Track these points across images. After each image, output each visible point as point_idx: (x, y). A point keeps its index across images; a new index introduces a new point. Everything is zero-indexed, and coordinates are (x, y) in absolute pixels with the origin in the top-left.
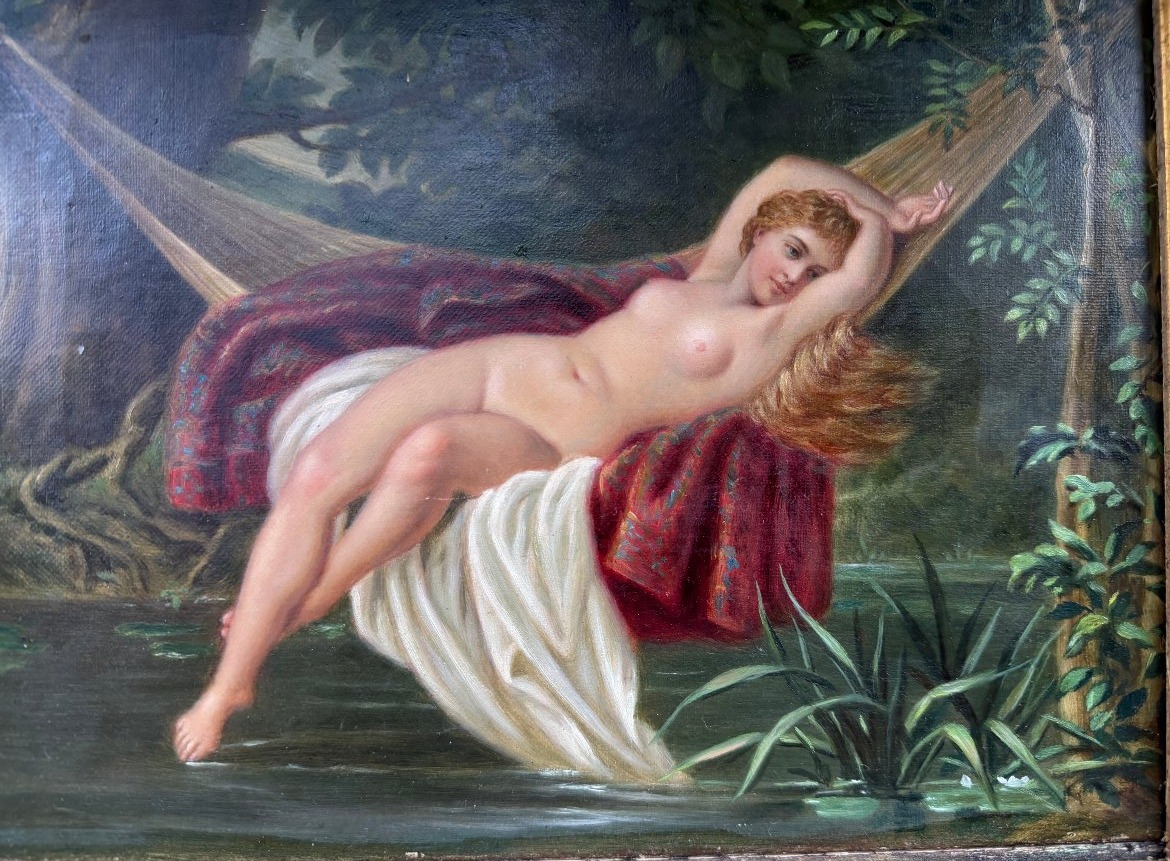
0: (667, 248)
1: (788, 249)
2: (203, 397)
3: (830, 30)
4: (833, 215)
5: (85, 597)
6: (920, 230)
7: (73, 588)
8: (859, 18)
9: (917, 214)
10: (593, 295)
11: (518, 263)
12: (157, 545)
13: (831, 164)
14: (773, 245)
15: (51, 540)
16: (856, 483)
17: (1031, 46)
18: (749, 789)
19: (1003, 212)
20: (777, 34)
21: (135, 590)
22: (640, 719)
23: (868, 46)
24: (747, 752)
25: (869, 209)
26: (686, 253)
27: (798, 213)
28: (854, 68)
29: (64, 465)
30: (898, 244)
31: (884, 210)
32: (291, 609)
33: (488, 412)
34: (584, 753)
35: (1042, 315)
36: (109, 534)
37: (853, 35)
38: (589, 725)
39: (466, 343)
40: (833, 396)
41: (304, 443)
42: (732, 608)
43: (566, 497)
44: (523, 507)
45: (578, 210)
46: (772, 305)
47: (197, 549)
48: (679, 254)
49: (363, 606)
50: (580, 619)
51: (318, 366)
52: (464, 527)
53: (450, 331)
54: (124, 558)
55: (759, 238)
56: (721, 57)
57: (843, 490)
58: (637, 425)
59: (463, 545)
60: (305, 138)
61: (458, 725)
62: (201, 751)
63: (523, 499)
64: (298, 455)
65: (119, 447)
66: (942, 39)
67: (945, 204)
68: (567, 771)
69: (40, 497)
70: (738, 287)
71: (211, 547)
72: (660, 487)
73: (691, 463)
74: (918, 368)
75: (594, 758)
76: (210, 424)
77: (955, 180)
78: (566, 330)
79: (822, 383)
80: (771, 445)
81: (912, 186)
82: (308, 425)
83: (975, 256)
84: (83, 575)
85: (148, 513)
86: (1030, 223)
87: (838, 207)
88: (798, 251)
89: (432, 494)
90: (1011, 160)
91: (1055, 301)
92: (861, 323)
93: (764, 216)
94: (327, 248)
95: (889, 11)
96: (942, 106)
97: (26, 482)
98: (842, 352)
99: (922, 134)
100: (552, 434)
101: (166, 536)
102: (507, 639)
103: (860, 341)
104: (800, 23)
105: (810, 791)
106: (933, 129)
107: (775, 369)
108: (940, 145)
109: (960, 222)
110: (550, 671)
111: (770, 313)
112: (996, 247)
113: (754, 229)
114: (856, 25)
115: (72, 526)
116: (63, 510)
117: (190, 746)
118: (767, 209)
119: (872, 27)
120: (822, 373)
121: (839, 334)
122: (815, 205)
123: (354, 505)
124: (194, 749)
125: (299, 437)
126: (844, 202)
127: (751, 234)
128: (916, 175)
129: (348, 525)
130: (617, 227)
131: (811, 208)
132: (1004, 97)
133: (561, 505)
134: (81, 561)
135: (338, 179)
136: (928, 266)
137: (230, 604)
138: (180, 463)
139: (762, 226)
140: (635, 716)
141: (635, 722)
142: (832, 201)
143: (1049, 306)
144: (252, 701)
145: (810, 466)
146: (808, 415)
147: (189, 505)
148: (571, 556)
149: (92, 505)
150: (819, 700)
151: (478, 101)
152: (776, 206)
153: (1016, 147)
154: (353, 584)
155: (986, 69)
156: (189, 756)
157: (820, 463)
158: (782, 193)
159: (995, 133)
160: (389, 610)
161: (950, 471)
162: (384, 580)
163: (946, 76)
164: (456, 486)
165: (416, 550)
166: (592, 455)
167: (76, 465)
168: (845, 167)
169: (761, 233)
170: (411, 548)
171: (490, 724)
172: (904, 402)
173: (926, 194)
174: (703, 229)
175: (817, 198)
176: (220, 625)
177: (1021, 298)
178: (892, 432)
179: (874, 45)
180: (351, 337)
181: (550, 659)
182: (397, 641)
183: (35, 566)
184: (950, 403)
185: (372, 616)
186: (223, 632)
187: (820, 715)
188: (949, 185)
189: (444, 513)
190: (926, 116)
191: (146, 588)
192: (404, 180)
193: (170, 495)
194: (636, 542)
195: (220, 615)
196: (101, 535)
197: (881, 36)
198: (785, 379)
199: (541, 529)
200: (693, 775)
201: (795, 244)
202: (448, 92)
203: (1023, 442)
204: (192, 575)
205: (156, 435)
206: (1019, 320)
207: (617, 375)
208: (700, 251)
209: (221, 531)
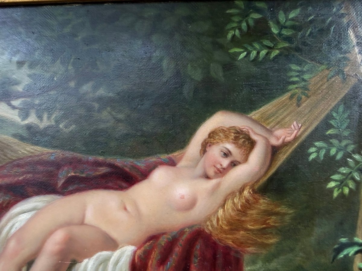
0: (167, 152)
1: (222, 153)
3: (243, 52)
4: (243, 138)
6: (285, 144)
8: (257, 46)
9: (283, 137)
10: (134, 173)
11: (101, 158)
13: (242, 115)
14: (215, 151)
16: (254, 262)
17: (342, 56)
19: (326, 136)
20: (218, 55)
23: (260, 59)
25: (260, 135)
26: (175, 154)
27: (227, 137)
28: (254, 69)
30: (274, 151)
31: (267, 136)
33: (86, 225)
35: (347, 185)
37: (254, 54)
39: (77, 194)
40: (243, 221)
41: (10, 235)
43: (120, 264)
44: (101, 267)
45: (127, 135)
46: (215, 178)
48: (172, 154)
51: (16, 202)
53: (71, 188)
55: (209, 148)
56: (192, 66)
57: (247, 265)
58: (152, 231)
60: (13, 104)
63: (101, 264)
64: (7, 240)
66: (297, 54)
67: (298, 132)
70: (199, 170)
72: (163, 261)
73: (178, 250)
74: (282, 209)
77: (302, 121)
78: (121, 188)
79: (238, 215)
80: (215, 243)
81: (280, 124)
82: (11, 227)
83: (312, 157)
86: (340, 141)
87: (245, 134)
88: (227, 154)
89: (62, 260)
90: (331, 111)
91: (353, 179)
92: (256, 187)
93: (211, 138)
94: (21, 152)
95: (271, 42)
96: (296, 86)
98: (247, 201)
99: (286, 99)
100: (114, 235)
103: (256, 196)
104: (229, 49)
106: (291, 97)
107: (216, 208)
108: (295, 105)
109: (305, 141)
111: (214, 182)
112: (323, 153)
113: (207, 143)
114: (255, 49)
118: (212, 135)
119: (262, 50)
120: (238, 210)
121: (246, 193)
122: (234, 133)
125: (8, 232)
126: (248, 132)
127: (205, 146)
128: (283, 119)
130: (145, 142)
131: (233, 134)
132: (328, 81)
133: (118, 267)
135: (26, 122)
136: (288, 161)
139: (210, 143)
142: (242, 131)
143: (350, 181)
145: (232, 254)
146: (231, 230)
151: (84, 88)
152: (217, 133)
153: (333, 104)
155: (319, 68)
157: (237, 252)
158: (219, 128)
159: (323, 98)
161: (299, 258)
163: (298, 71)
164: (73, 257)
166: (132, 245)
168: (249, 115)
169: (210, 146)
172: (277, 225)
173: (287, 128)
174: (183, 143)
175: (236, 130)
177: (336, 177)
178: (271, 238)
179: (263, 58)
180: (30, 190)
184: (299, 227)
188: (299, 124)
189: (67, 269)
190: (288, 91)
192: (53, 123)
197: (267, 54)
198: (221, 212)
201: (225, 151)
202: (72, 84)
203: (336, 246)
206: (334, 188)
207: (144, 209)
208: (182, 153)
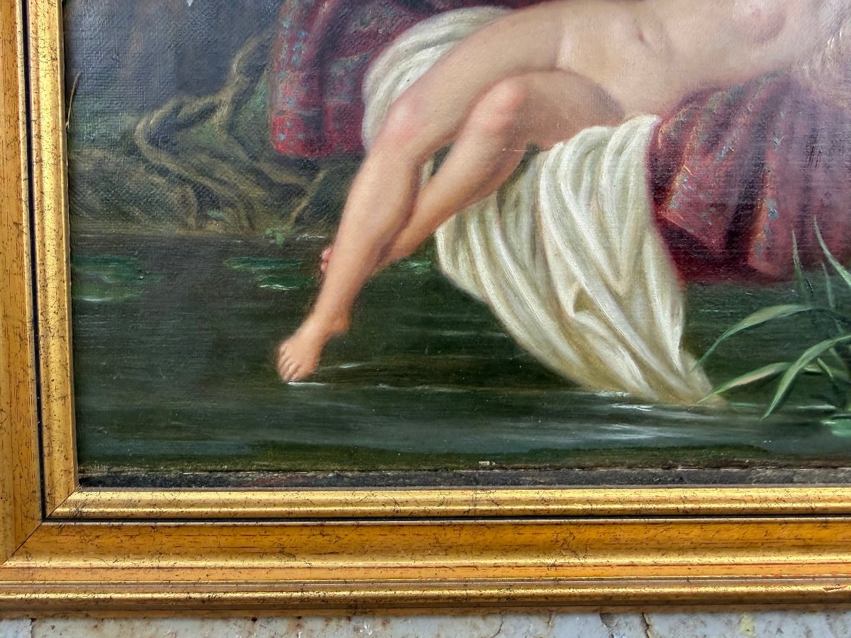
2: (304, 50)
5: (197, 233)
7: (185, 225)
12: (262, 187)
15: (164, 181)
18: (774, 411)
21: (242, 227)
22: (684, 349)
24: (775, 379)
29: (177, 110)
32: (383, 247)
33: (559, 70)
34: (634, 378)
36: (218, 176)
38: (641, 354)
39: (543, 4)
41: (396, 95)
42: (769, 255)
43: (627, 151)
44: (589, 159)
47: (299, 192)
49: (447, 245)
50: (636, 263)
52: (536, 176)
54: (233, 198)
58: (694, 85)
59: (535, 194)
61: (527, 351)
62: (302, 372)
63: (589, 152)
64: (390, 107)
65: (227, 95)
68: (619, 394)
69: (153, 141)
71: (312, 191)
72: (713, 144)
73: (742, 121)
75: (643, 382)
76: (310, 77)
82: (398, 79)
84: (195, 213)
85: (254, 158)
89: (508, 146)
97: (140, 126)
100: (617, 92)
101: (271, 179)
102: (571, 279)
105: (828, 413)
110: (608, 307)
115: (184, 168)
116: (176, 153)
117: (292, 368)
123: (439, 154)
124: (296, 371)
125: (391, 91)
129: (434, 173)
133: (624, 158)
134: (193, 200)
137: (329, 242)
138: (283, 112)
140: (680, 347)
141: (680, 352)
144: (348, 329)
147: (291, 151)
148: (630, 205)
149: (203, 149)
150: (840, 336)
154: (438, 226)
156: (291, 376)
160: (469, 249)
162: (465, 224)
164: (531, 139)
165: (493, 197)
166: (652, 113)
167: (186, 111)
170: (490, 194)
171: (555, 352)
176: (320, 260)
181: (607, 296)
182: (476, 278)
183: (150, 205)
185: (454, 255)
186: (323, 267)
187: (839, 347)
189: (518, 163)
191: (252, 226)
193: (274, 142)
194: (688, 194)
195: (320, 253)
196: (210, 177)
199: (604, 181)
200: (728, 398)
204: (294, 214)
205: (261, 86)
209: (321, 175)
